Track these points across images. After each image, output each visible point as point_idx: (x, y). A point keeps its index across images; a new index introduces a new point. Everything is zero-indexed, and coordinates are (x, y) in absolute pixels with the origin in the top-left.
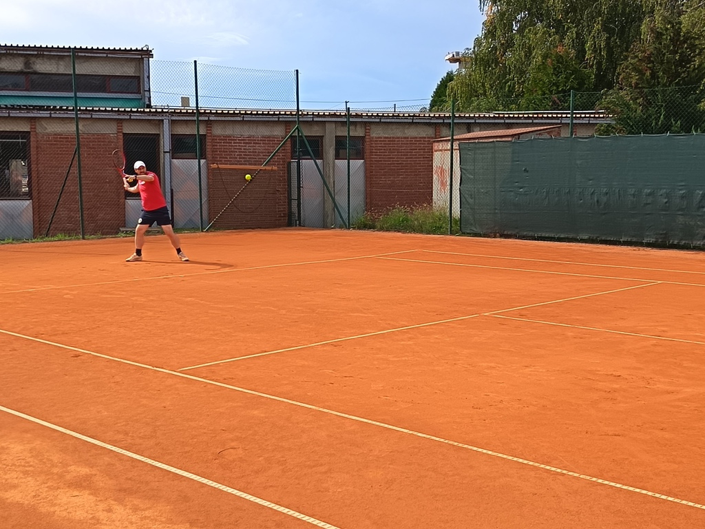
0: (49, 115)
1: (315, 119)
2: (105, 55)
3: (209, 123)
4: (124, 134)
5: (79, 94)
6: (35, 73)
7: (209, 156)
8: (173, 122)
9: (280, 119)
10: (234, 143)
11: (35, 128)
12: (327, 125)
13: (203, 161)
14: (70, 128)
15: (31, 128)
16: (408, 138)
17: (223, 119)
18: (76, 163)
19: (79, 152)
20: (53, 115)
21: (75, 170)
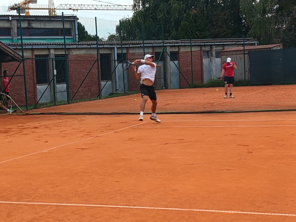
4: (100, 54)
6: (32, 28)
10: (136, 56)
12: (167, 47)
17: (134, 46)
20: (78, 47)
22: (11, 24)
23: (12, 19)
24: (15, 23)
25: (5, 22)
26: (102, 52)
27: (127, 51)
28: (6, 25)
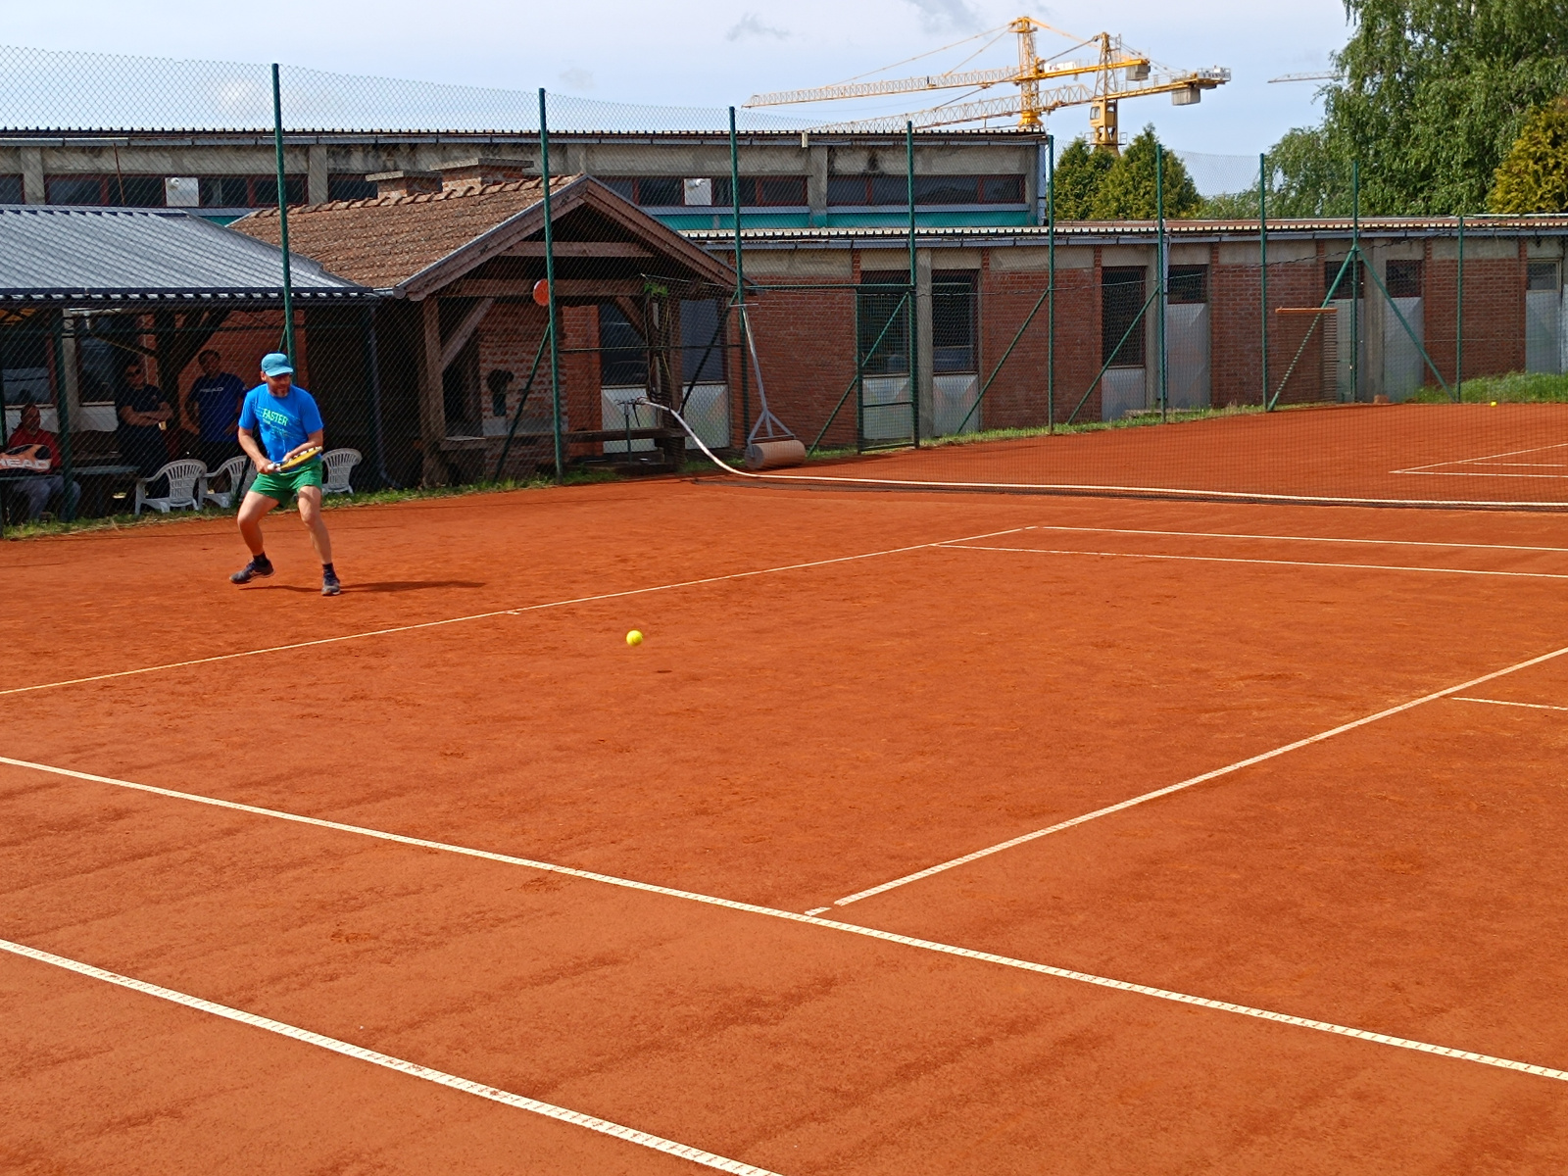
0: (1012, 244)
1: (1364, 235)
2: (986, 143)
3: (1214, 247)
4: (1103, 269)
6: (882, 175)
7: (1214, 298)
9: (1317, 237)
12: (1376, 243)
15: (983, 264)
16: (1480, 261)
17: (1240, 239)
20: (1018, 244)
22: (808, 162)
23: (812, 143)
24: (821, 157)
25: (787, 156)
26: (1111, 260)
27: (1211, 257)
28: (791, 165)
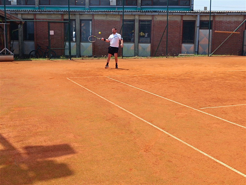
0: (158, 14)
3: (214, 16)
4: (183, 21)
5: (169, 7)
7: (213, 28)
8: (201, 16)
10: (223, 23)
11: (153, 19)
13: (211, 30)
14: (165, 18)
15: (152, 19)
17: (220, 14)
18: (166, 31)
19: (167, 27)
20: (160, 14)
21: (165, 33)
